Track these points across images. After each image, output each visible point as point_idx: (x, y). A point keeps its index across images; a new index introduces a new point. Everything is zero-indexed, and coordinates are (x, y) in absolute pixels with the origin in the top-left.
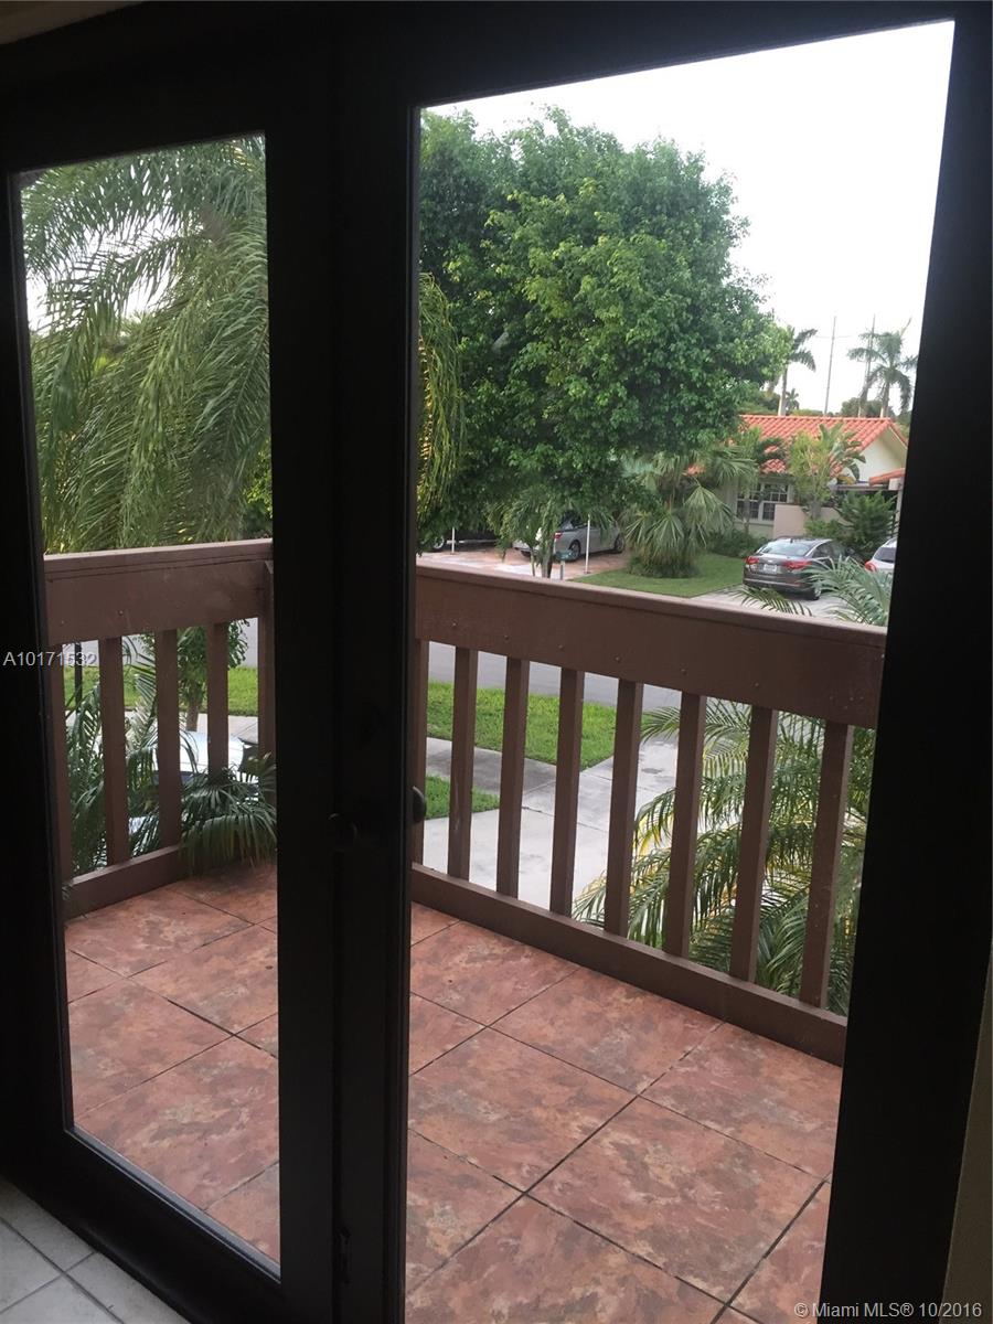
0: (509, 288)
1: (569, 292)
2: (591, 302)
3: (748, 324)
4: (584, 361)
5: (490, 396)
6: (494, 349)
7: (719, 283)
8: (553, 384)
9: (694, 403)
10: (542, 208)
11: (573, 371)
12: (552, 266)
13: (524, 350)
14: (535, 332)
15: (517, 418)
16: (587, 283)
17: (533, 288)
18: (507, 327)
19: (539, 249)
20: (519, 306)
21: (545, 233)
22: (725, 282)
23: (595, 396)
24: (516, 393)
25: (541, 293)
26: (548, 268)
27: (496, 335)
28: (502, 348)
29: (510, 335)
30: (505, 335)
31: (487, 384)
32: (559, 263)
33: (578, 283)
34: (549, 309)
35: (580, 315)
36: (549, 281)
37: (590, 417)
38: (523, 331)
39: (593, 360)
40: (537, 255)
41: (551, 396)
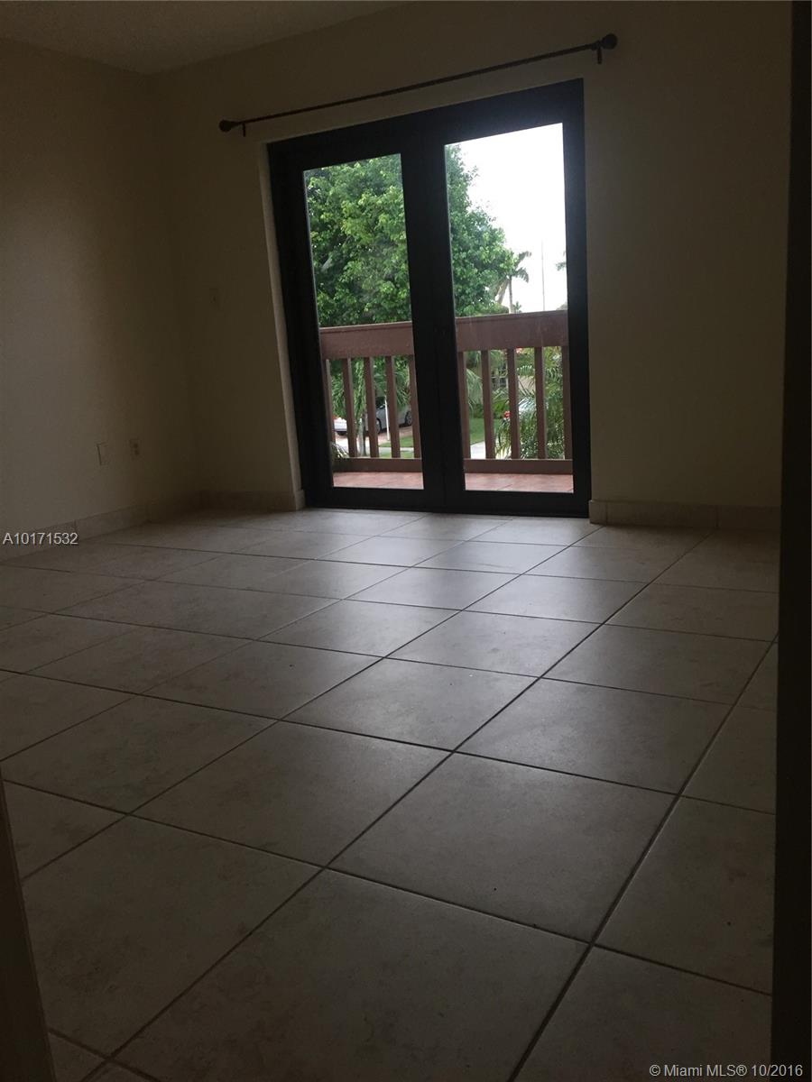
0: (329, 228)
1: (370, 228)
2: (386, 231)
3: (486, 236)
4: (388, 271)
5: (325, 302)
6: (322, 270)
7: (466, 212)
8: (368, 289)
9: (460, 290)
10: (344, 173)
11: (380, 278)
12: (358, 212)
13: (346, 268)
14: (351, 255)
15: (344, 315)
16: (383, 218)
17: (347, 227)
18: (331, 255)
19: (348, 201)
20: (338, 238)
21: (350, 190)
22: (469, 210)
23: (397, 292)
24: (343, 297)
25: (354, 229)
26: (355, 213)
27: (323, 262)
28: (328, 270)
29: (333, 260)
30: (330, 260)
31: (322, 295)
32: (362, 209)
33: (377, 220)
34: (360, 239)
35: (380, 242)
36: (357, 221)
37: (395, 307)
38: (341, 256)
39: (394, 269)
40: (347, 205)
41: (366, 298)
